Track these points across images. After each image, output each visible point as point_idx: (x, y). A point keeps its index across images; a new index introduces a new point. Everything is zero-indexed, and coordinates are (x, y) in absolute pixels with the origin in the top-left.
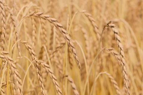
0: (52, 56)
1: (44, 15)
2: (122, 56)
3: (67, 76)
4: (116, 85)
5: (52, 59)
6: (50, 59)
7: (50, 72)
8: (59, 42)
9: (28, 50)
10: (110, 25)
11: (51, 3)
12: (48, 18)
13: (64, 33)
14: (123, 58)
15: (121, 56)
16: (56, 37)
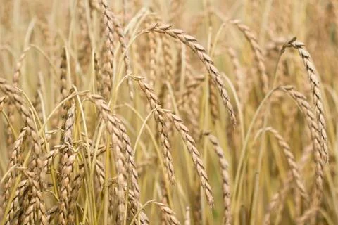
0: (180, 101)
1: (173, 30)
2: (317, 96)
3: (207, 134)
4: (288, 150)
5: (181, 108)
6: (178, 107)
7: (182, 129)
8: (191, 77)
9: (144, 91)
10: (294, 44)
11: (175, 5)
12: (179, 35)
13: (208, 61)
14: (318, 101)
15: (315, 96)
16: (187, 69)
